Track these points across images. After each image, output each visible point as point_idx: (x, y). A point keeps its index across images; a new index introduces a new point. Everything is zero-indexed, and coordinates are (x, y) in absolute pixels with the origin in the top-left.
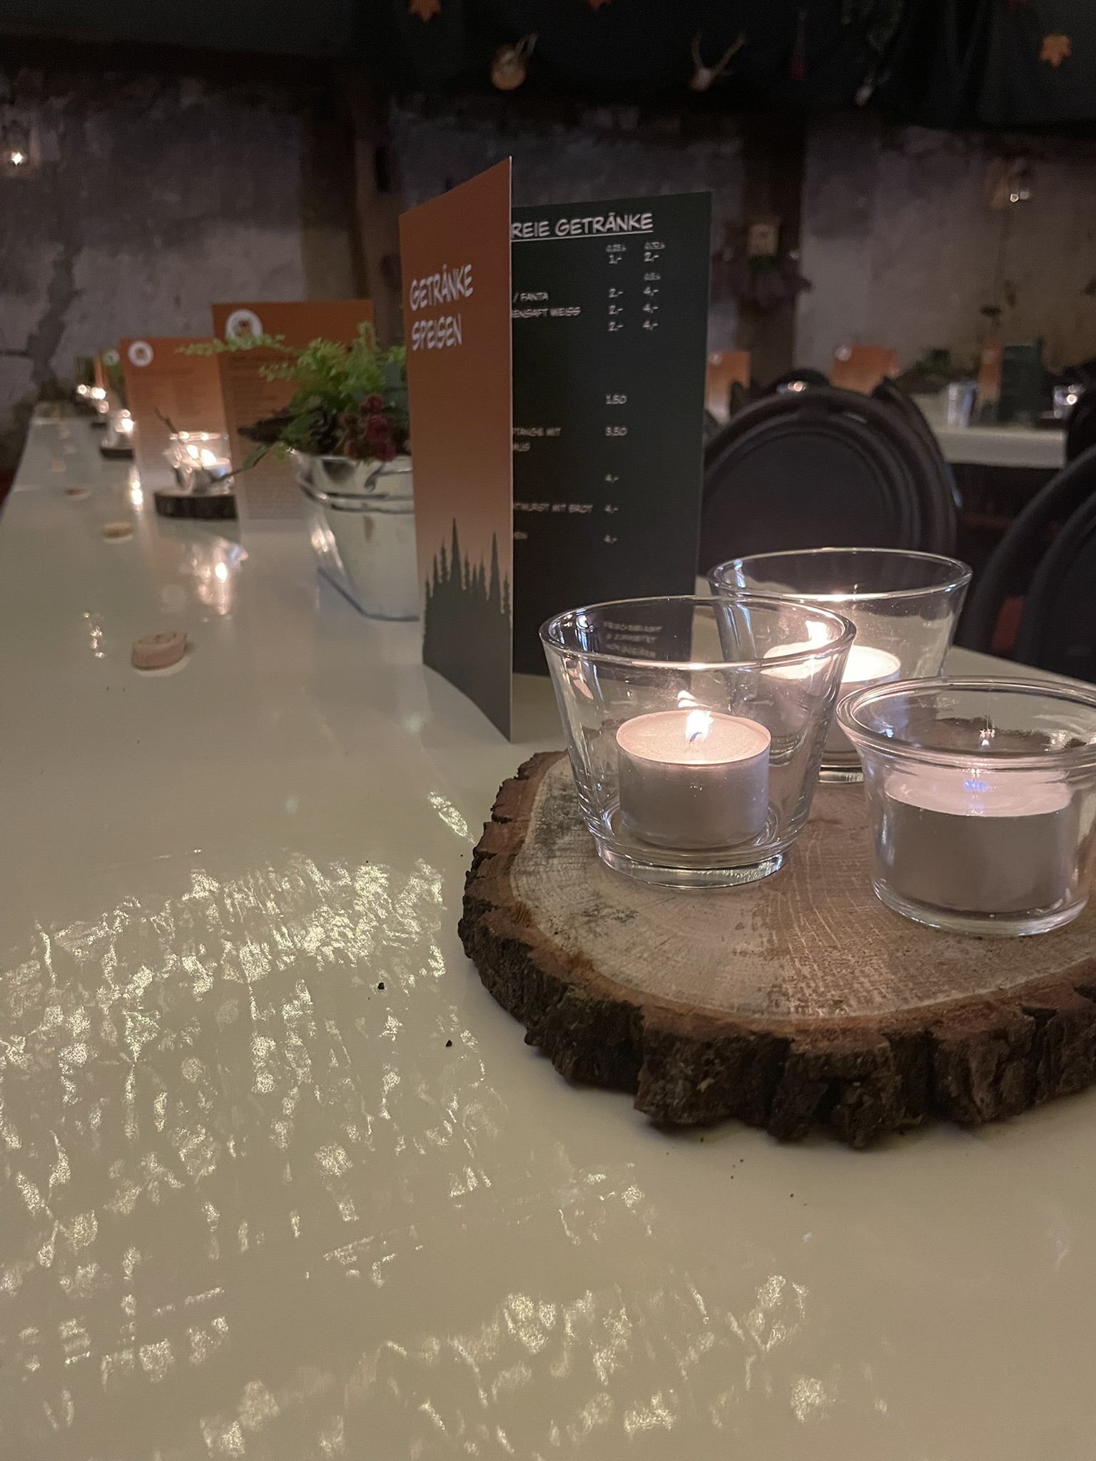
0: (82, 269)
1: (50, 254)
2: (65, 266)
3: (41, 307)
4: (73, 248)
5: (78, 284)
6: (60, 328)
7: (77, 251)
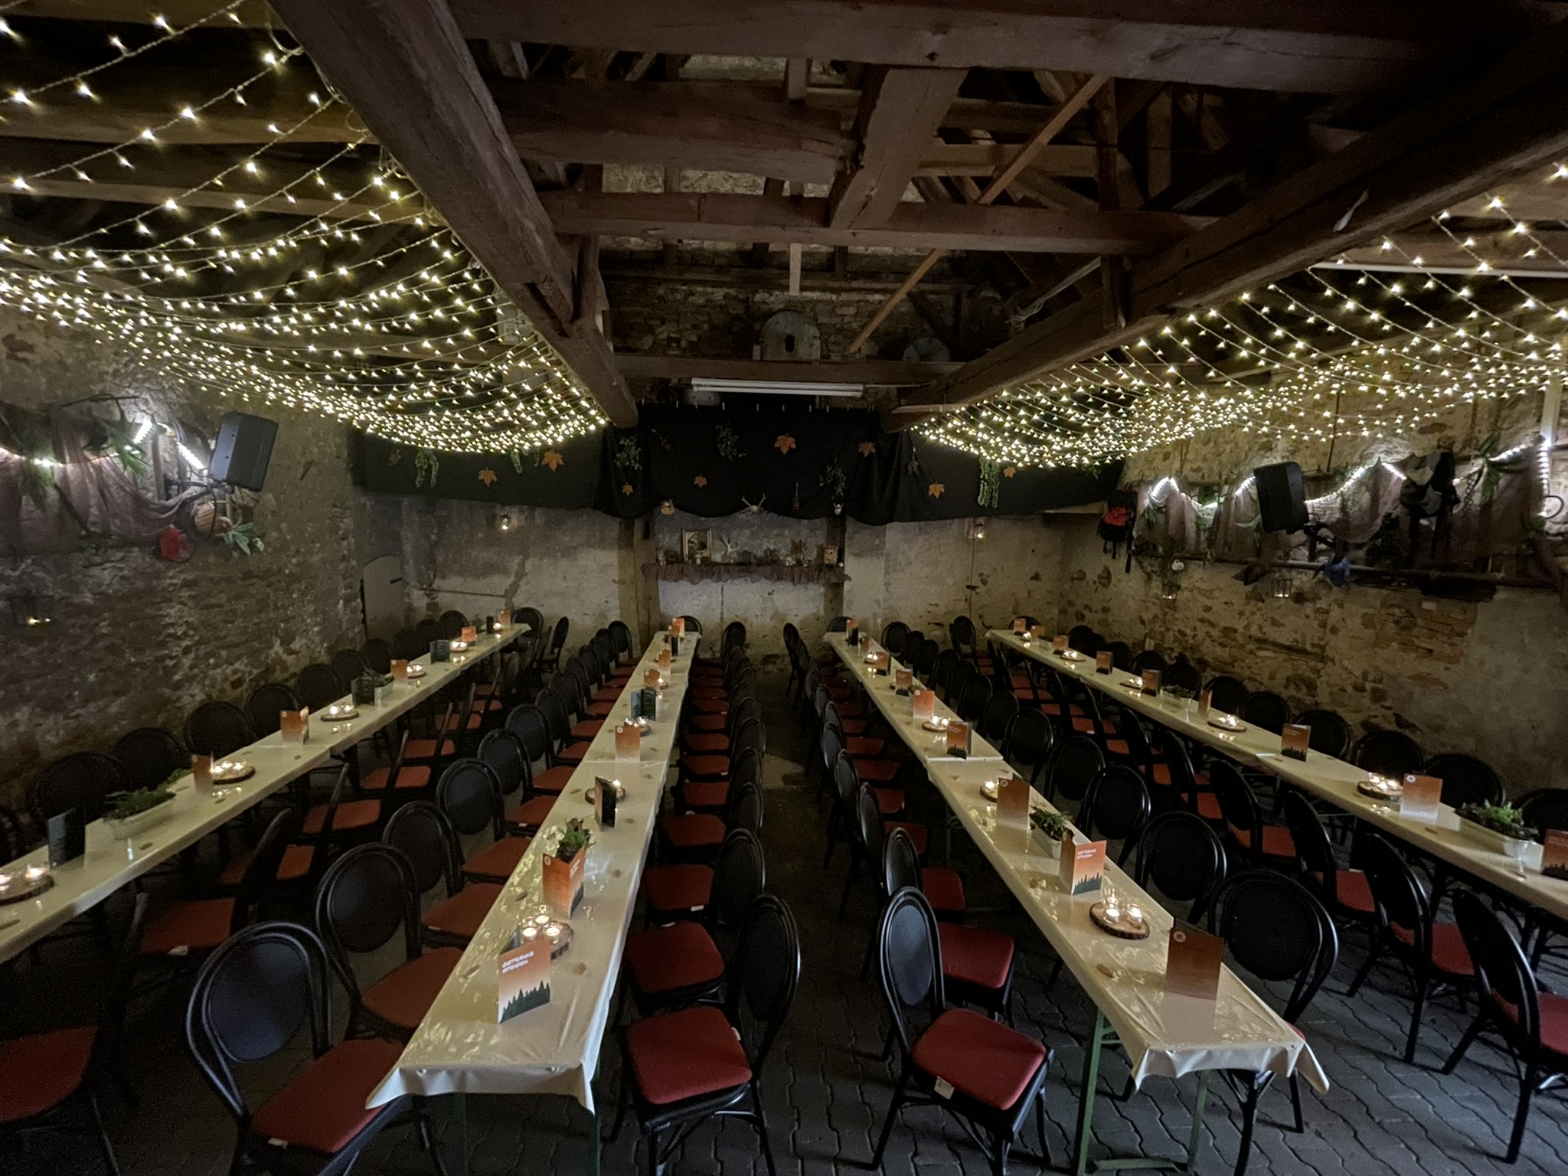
0: (528, 565)
1: (517, 559)
2: (522, 565)
3: (512, 579)
4: (526, 557)
5: (527, 570)
6: (518, 586)
7: (528, 558)
